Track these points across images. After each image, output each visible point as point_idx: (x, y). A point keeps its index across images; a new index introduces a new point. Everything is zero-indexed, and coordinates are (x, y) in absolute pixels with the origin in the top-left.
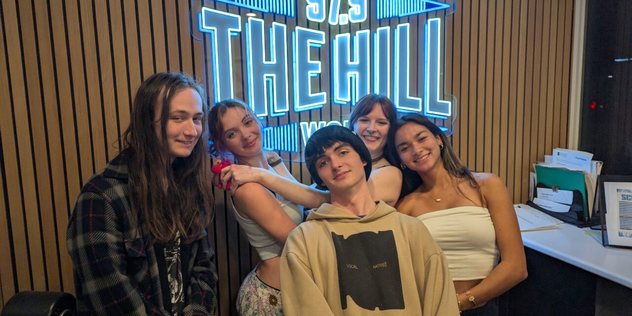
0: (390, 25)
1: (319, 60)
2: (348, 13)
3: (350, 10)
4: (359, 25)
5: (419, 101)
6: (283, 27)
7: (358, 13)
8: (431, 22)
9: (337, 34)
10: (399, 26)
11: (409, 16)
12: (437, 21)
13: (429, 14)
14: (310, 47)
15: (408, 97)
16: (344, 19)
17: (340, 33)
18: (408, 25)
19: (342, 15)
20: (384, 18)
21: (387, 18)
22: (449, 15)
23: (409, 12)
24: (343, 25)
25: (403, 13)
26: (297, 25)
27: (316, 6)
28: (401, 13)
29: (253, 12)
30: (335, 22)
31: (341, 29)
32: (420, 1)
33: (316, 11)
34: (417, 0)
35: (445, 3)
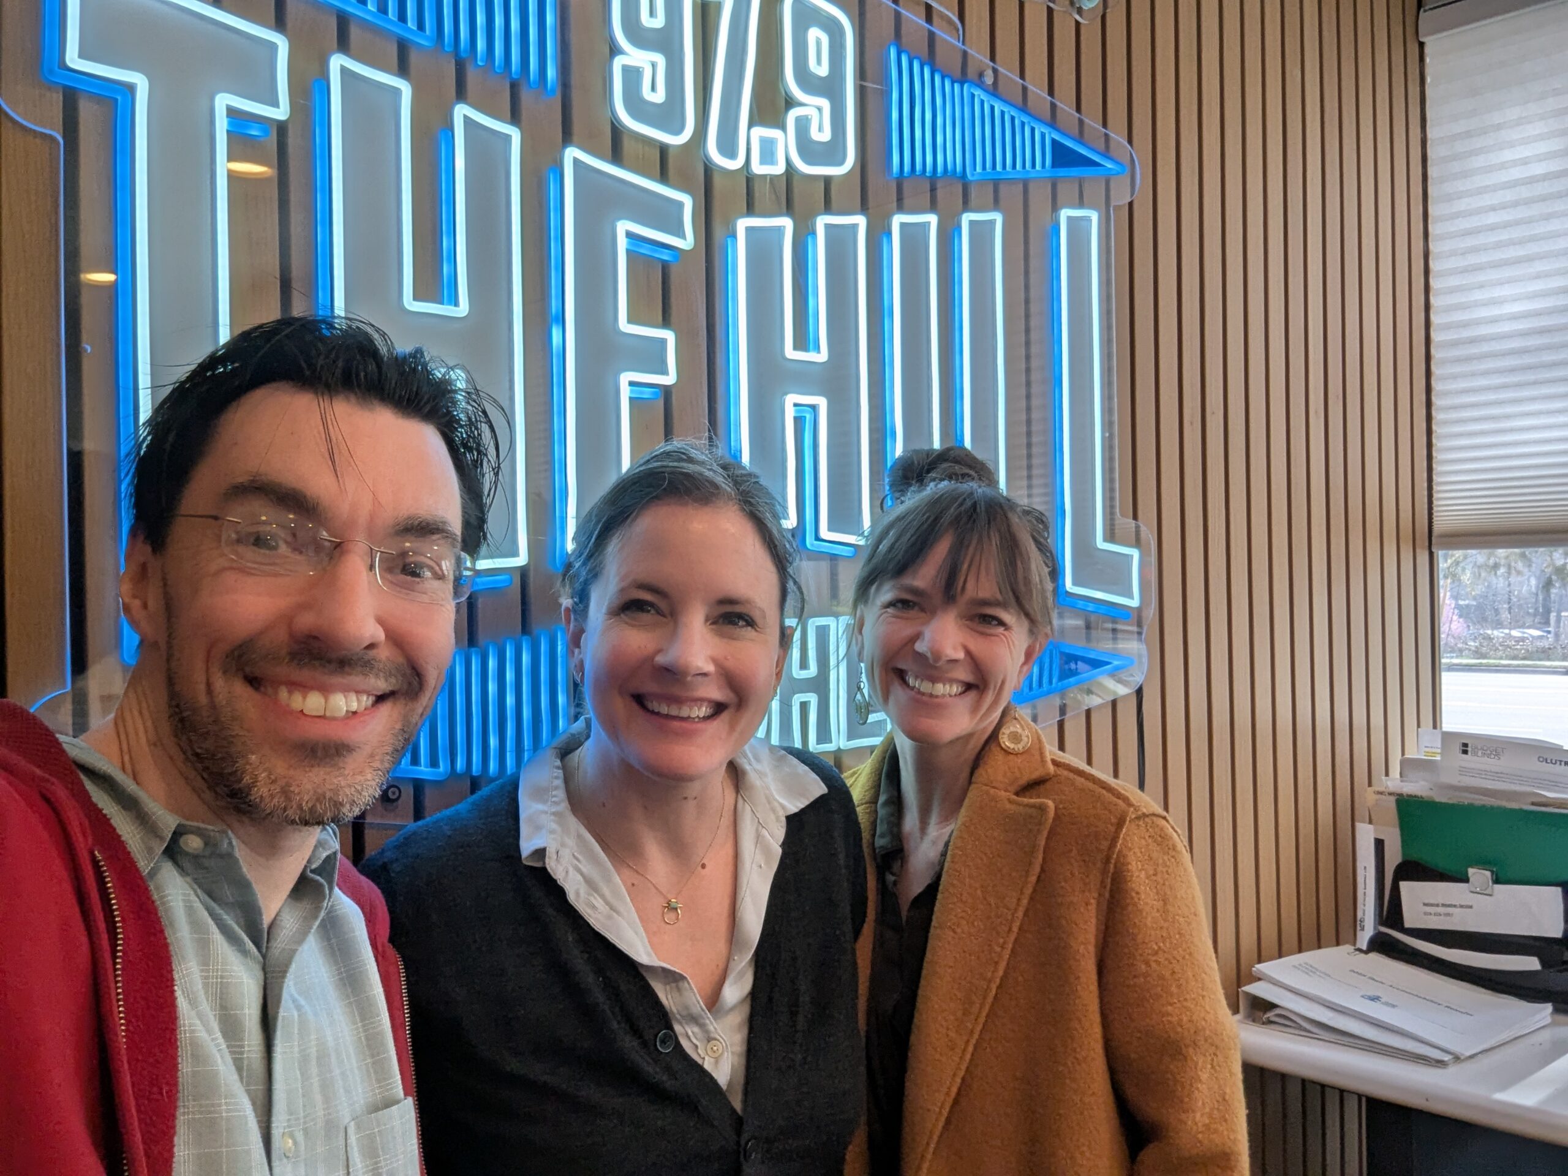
0: (933, 207)
1: (666, 323)
2: (783, 127)
3: (793, 115)
4: (821, 186)
6: (507, 138)
7: (822, 134)
8: (1069, 219)
9: (743, 216)
10: (967, 218)
11: (996, 184)
12: (1088, 220)
13: (1060, 187)
14: (629, 252)
16: (768, 151)
17: (751, 209)
18: (998, 217)
19: (758, 132)
20: (917, 173)
21: (927, 174)
22: (1120, 203)
23: (999, 168)
24: (764, 176)
25: (979, 169)
26: (567, 138)
27: (654, 66)
28: (975, 169)
29: (354, 32)
30: (731, 154)
31: (757, 195)
32: (1033, 130)
33: (653, 88)
34: (1023, 124)
35: (1106, 153)
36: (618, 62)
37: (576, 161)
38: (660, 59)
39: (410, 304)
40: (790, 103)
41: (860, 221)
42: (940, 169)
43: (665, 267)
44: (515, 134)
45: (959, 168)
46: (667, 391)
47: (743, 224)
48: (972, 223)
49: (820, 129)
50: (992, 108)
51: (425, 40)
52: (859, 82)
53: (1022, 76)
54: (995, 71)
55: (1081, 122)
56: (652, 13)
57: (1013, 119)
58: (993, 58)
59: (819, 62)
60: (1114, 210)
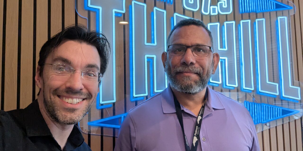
0: (249, 18)
2: (217, 6)
3: (219, 3)
4: (225, 16)
5: (276, 85)
6: (164, 12)
7: (225, 6)
8: (280, 19)
9: (209, 23)
10: (257, 20)
11: (263, 13)
12: (285, 19)
13: (278, 13)
15: (268, 82)
16: (214, 10)
17: (211, 22)
18: (264, 20)
19: (212, 7)
20: (246, 12)
21: (248, 12)
22: (292, 15)
23: (264, 9)
24: (213, 15)
25: (259, 10)
26: (175, 11)
31: (212, 19)
32: (271, 2)
33: (191, 1)
35: (288, 5)
37: (176, 16)
40: (218, 1)
42: (251, 10)
45: (255, 10)
47: (209, 25)
60: (290, 16)
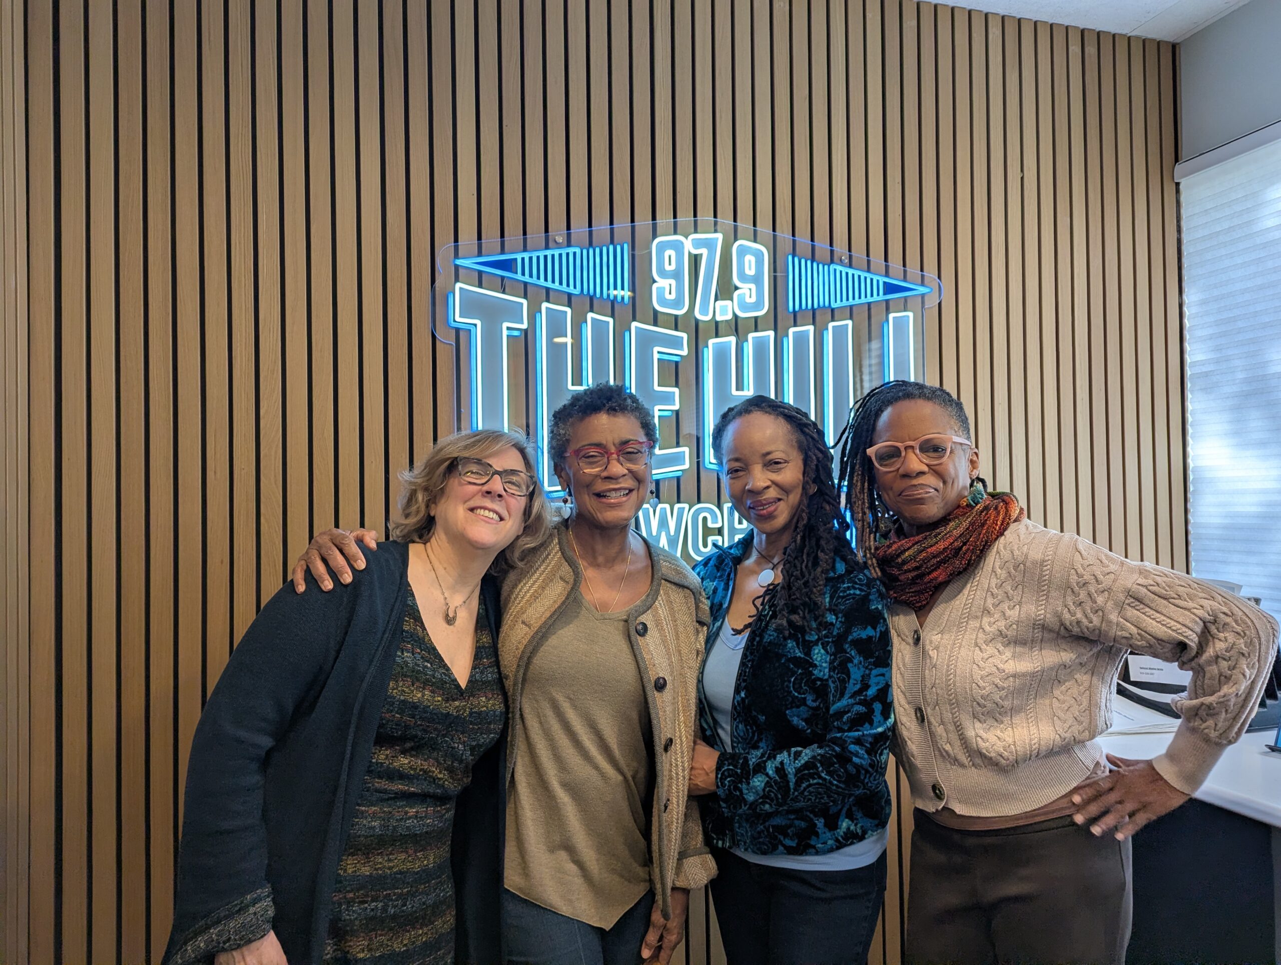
27: (670, 285)
28: (836, 302)
29: (551, 293)
30: (707, 315)
31: (720, 328)
32: (872, 280)
33: (670, 293)
34: (866, 278)
35: (923, 284)
36: (655, 286)
37: (636, 327)
38: (673, 282)
39: (570, 387)
40: (736, 288)
41: (771, 334)
42: (816, 306)
43: (677, 363)
44: (611, 320)
45: (827, 304)
46: (677, 413)
47: (712, 342)
48: (833, 327)
49: (750, 297)
50: (847, 274)
51: (577, 291)
52: (772, 274)
53: (868, 255)
54: (850, 257)
55: (905, 272)
56: (670, 264)
57: (859, 277)
58: (850, 250)
59: (750, 269)
